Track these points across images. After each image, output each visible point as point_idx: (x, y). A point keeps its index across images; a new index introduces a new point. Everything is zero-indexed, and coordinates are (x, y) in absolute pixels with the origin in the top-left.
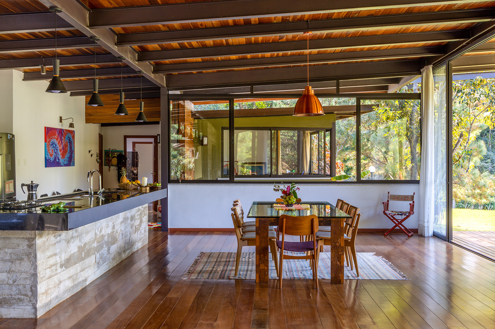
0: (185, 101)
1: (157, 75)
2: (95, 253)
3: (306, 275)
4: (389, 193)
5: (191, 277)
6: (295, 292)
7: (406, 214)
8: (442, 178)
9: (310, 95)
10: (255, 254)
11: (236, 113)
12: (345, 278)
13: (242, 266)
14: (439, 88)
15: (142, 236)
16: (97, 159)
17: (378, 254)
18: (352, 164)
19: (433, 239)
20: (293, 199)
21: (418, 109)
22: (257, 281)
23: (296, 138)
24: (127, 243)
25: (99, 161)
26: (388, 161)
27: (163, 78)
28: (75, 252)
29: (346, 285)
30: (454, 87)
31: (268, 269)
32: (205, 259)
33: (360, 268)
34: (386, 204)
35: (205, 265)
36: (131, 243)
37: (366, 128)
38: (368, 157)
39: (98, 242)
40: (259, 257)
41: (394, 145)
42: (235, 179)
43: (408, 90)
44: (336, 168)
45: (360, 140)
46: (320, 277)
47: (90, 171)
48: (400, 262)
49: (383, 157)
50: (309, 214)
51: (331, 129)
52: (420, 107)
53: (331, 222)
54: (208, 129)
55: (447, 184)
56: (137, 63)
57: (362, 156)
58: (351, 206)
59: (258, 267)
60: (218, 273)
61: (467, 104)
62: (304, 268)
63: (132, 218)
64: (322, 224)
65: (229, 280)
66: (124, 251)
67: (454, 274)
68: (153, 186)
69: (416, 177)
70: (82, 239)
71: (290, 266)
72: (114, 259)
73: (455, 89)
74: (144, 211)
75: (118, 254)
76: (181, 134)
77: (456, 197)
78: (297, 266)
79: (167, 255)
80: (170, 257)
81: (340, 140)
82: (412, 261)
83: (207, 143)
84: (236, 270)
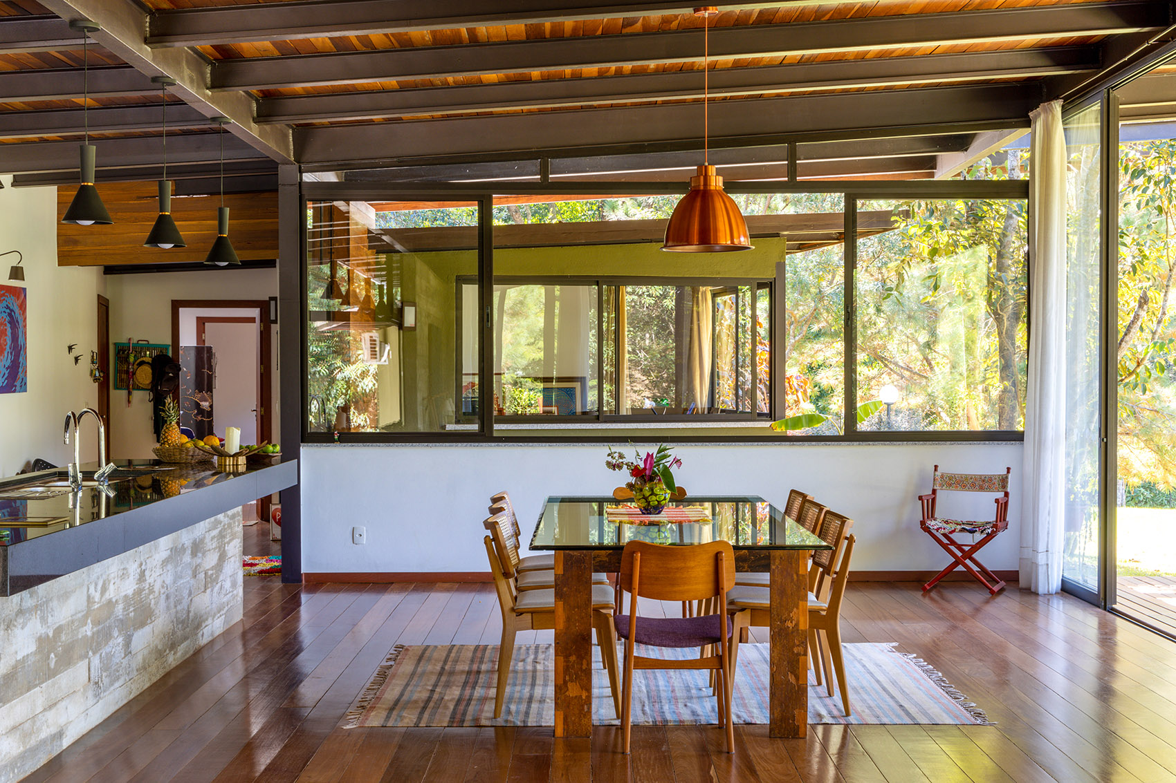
0: (351, 202)
1: (267, 127)
2: (86, 656)
3: (699, 711)
4: (936, 470)
5: (368, 722)
6: (668, 763)
7: (985, 530)
8: (1089, 422)
9: (710, 190)
10: (552, 651)
11: (499, 236)
12: (809, 721)
13: (516, 685)
14: (1082, 165)
15: (225, 600)
16: (92, 371)
17: (904, 647)
18: (832, 378)
19: (1061, 602)
20: (663, 492)
21: (1021, 224)
22: (559, 732)
23: (670, 303)
24: (183, 622)
25: (97, 375)
26: (935, 368)
27: (286, 136)
28: (28, 655)
29: (812, 742)
30: (1124, 161)
31: (589, 698)
32: (407, 667)
33: (854, 689)
34: (928, 500)
35: (407, 685)
36: (192, 621)
37: (872, 275)
38: (878, 358)
39: (96, 623)
40: (565, 661)
41: (951, 325)
42: (496, 427)
43: (992, 169)
44: (785, 393)
45: (856, 309)
46: (739, 717)
47: (73, 414)
48: (967, 671)
49: (921, 357)
50: (707, 537)
51: (771, 283)
52: (1026, 218)
53: (772, 562)
54: (418, 278)
55: (1103, 444)
56: (210, 93)
57: (861, 357)
58: (828, 512)
59: (561, 690)
60: (446, 707)
61: (1160, 209)
62: (694, 691)
63: (197, 548)
64: (744, 568)
65: (478, 729)
66: (173, 646)
67: (1119, 706)
68: (256, 452)
69: (1012, 418)
70: (50, 616)
71: (652, 683)
72: (144, 668)
73: (1126, 166)
74: (230, 525)
75: (154, 656)
76: (339, 295)
77: (1128, 471)
78: (673, 686)
79: (298, 654)
80: (305, 660)
81: (798, 310)
82: (1003, 667)
83: (414, 323)
84: (498, 698)
